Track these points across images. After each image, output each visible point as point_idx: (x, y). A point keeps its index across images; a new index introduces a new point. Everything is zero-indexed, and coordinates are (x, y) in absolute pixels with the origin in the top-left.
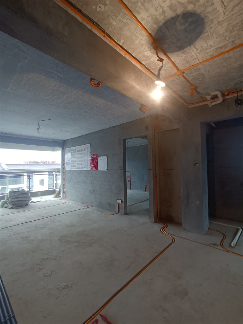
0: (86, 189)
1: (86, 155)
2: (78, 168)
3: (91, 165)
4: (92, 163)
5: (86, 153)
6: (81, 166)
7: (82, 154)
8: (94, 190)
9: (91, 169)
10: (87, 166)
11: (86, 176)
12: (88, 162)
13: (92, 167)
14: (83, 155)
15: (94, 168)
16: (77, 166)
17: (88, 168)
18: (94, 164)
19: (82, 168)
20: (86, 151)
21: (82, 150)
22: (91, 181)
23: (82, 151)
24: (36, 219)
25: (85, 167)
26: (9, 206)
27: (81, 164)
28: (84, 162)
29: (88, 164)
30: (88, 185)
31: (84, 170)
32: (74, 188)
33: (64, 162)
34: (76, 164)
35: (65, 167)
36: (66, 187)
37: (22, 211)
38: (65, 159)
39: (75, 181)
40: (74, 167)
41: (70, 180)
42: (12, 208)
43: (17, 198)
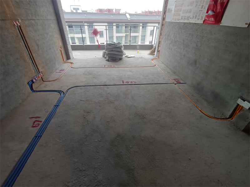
0: (184, 55)
2: (182, 18)
3: (207, 12)
4: (212, 7)
6: (188, 15)
8: (196, 62)
9: (204, 21)
10: (198, 15)
11: (190, 34)
12: (204, 5)
13: (208, 16)
15: (213, 19)
16: (181, 15)
17: (198, 19)
18: (216, 9)
19: (188, 18)
22: (197, 46)
24: (115, 84)
25: (193, 16)
26: (107, 57)
27: (189, 10)
28: (196, 7)
29: (202, 11)
30: (189, 51)
31: (190, 23)
32: (169, 49)
33: (166, 8)
34: (181, 11)
35: (165, 17)
36: (161, 45)
37: (113, 67)
38: (167, 3)
39: (173, 39)
40: (177, 17)
41: (168, 37)
42: (108, 60)
43: (112, 51)
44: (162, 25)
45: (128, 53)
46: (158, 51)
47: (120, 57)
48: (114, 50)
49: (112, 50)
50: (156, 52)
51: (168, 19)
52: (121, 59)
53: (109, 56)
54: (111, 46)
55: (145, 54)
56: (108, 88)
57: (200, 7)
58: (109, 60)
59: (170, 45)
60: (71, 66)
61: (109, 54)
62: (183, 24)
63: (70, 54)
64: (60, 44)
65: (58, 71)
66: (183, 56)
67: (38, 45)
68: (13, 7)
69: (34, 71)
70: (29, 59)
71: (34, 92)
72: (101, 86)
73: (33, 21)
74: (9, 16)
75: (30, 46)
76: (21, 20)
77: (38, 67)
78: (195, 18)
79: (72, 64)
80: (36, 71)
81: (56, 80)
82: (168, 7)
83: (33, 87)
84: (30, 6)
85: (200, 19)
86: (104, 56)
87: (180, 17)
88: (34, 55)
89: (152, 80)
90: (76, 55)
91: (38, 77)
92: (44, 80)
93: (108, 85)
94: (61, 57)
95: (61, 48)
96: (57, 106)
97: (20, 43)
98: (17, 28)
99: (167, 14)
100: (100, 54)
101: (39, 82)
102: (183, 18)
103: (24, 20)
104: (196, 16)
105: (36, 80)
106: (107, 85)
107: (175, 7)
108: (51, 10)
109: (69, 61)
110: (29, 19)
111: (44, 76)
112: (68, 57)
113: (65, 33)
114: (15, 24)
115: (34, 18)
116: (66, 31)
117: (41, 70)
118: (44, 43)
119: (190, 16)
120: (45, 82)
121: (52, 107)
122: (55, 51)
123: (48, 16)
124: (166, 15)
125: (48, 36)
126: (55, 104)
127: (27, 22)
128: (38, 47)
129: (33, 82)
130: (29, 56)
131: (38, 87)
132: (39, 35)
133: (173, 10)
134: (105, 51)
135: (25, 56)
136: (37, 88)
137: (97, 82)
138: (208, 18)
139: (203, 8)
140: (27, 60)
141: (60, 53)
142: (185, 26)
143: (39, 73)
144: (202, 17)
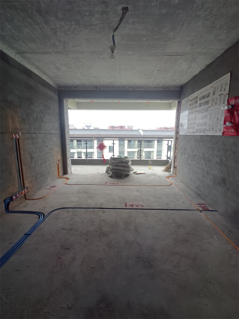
0: (208, 172)
1: (216, 104)
2: (197, 131)
3: (225, 124)
4: (229, 119)
5: (217, 99)
6: (203, 127)
7: (207, 102)
8: (224, 180)
9: (223, 133)
10: (214, 127)
11: (210, 147)
12: (219, 117)
13: (226, 128)
14: (210, 105)
15: (233, 130)
16: (196, 128)
17: (216, 131)
18: (235, 120)
19: (204, 131)
20: (217, 95)
21: (209, 93)
22: (221, 160)
23: (208, 96)
24: (114, 207)
25: (210, 129)
26: (111, 173)
27: (203, 123)
28: (210, 119)
29: (218, 123)
30: (213, 167)
31: (208, 136)
32: (188, 165)
33: (179, 123)
34: (195, 124)
35: (179, 130)
36: (177, 160)
37: (116, 184)
38: (179, 118)
39: (191, 153)
40: (191, 130)
41: (184, 151)
42: (111, 177)
43: (117, 166)
44: (177, 139)
45: (137, 169)
46: (175, 167)
47: (126, 173)
48: (119, 164)
49: (116, 164)
50: (172, 168)
51: (181, 133)
52: (127, 176)
53: (113, 172)
54: (116, 160)
55: (159, 170)
56: (104, 212)
57: (215, 119)
58: (113, 176)
59: (188, 160)
60: (66, 182)
61: (113, 169)
62: (199, 137)
63: (69, 169)
64: (59, 157)
65: (48, 187)
66: (206, 174)
67: (32, 158)
68: (17, 123)
69: (18, 186)
70: (16, 172)
71: (8, 212)
72: (95, 209)
73: (34, 135)
74: (10, 129)
75: (22, 159)
76: (21, 134)
77: (25, 182)
78: (212, 130)
79: (67, 179)
80: (20, 186)
81: (41, 198)
82: (180, 122)
83: (10, 207)
84: (36, 121)
85: (218, 131)
86: (107, 172)
87: (195, 130)
88: (24, 168)
89: (167, 204)
90: (75, 170)
91: (20, 194)
92: (27, 197)
93: (105, 208)
94: (57, 171)
95: (59, 161)
96: (27, 235)
97: (13, 155)
98: (14, 140)
99: (180, 127)
100: (103, 169)
101: (20, 199)
102: (199, 131)
103: (25, 133)
104: (213, 128)
105: (16, 197)
106: (103, 208)
107: (188, 120)
108: (57, 125)
109: (65, 176)
110: (30, 133)
111: (28, 192)
112: (65, 172)
113: (68, 147)
114: (14, 136)
115: (36, 132)
116: (68, 145)
117: (27, 185)
118: (40, 156)
119: (206, 129)
120: (27, 201)
121: (21, 236)
122: (51, 164)
123: (52, 130)
124: (179, 129)
125: (47, 149)
126: (26, 231)
127: (27, 136)
128: (32, 160)
130: (18, 168)
131: (16, 206)
132: (36, 148)
133: (186, 123)
134: (109, 166)
135: (14, 168)
136: (14, 207)
137: (91, 203)
138: (227, 130)
139: (219, 120)
140: (14, 172)
141: (57, 167)
142: (202, 139)
143: (24, 188)
144: (219, 128)
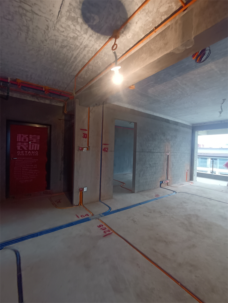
24: (220, 201)
60: (190, 184)
64: (188, 168)
68: (169, 148)
69: (165, 177)
71: (161, 187)
72: (205, 198)
74: (166, 151)
75: (169, 165)
77: (168, 176)
81: (175, 187)
84: (177, 147)
88: (169, 169)
91: (166, 181)
94: (186, 176)
96: (169, 195)
98: (167, 156)
101: (165, 184)
103: (171, 153)
109: (191, 181)
110: (174, 152)
111: (169, 182)
115: (177, 152)
118: (177, 165)
120: (168, 186)
122: (182, 171)
123: (185, 151)
125: (181, 162)
128: (173, 166)
129: (162, 182)
130: (166, 169)
132: (175, 160)
143: (168, 179)
